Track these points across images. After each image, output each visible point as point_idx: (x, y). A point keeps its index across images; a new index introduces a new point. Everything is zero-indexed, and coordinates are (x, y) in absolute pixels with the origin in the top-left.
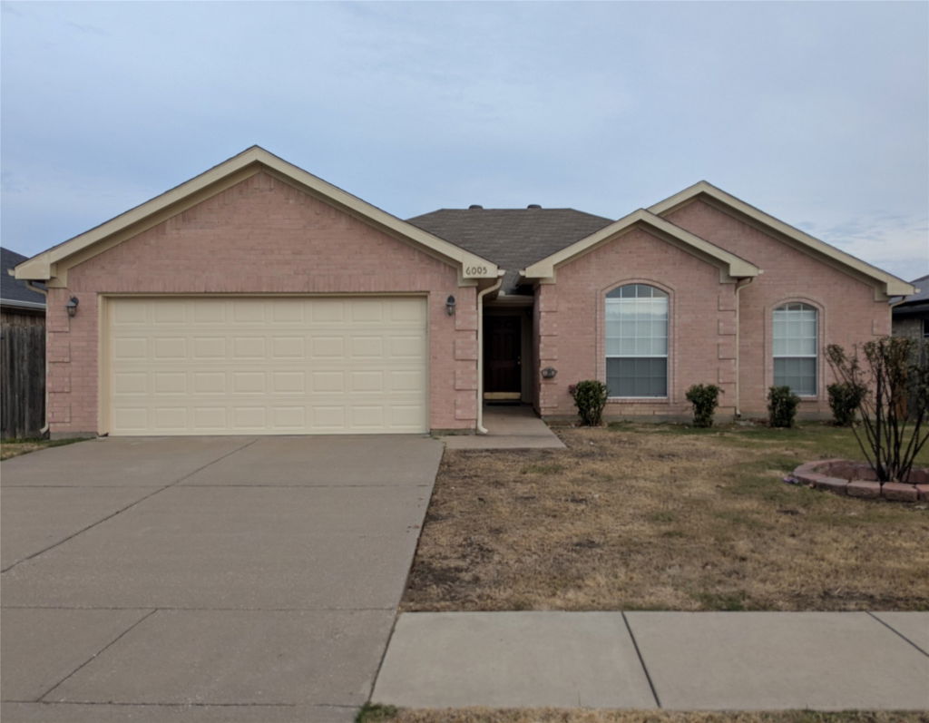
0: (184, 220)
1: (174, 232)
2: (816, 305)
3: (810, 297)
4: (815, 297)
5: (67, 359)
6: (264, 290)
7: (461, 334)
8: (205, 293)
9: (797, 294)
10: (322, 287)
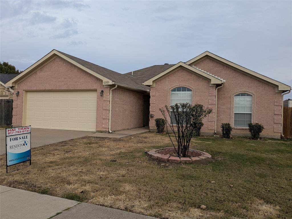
0: (41, 71)
1: (39, 74)
2: (251, 94)
3: (249, 91)
4: (251, 91)
5: (16, 107)
6: (57, 89)
7: (105, 102)
8: (45, 90)
9: (243, 90)
10: (71, 88)
